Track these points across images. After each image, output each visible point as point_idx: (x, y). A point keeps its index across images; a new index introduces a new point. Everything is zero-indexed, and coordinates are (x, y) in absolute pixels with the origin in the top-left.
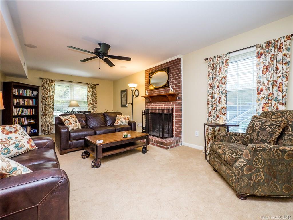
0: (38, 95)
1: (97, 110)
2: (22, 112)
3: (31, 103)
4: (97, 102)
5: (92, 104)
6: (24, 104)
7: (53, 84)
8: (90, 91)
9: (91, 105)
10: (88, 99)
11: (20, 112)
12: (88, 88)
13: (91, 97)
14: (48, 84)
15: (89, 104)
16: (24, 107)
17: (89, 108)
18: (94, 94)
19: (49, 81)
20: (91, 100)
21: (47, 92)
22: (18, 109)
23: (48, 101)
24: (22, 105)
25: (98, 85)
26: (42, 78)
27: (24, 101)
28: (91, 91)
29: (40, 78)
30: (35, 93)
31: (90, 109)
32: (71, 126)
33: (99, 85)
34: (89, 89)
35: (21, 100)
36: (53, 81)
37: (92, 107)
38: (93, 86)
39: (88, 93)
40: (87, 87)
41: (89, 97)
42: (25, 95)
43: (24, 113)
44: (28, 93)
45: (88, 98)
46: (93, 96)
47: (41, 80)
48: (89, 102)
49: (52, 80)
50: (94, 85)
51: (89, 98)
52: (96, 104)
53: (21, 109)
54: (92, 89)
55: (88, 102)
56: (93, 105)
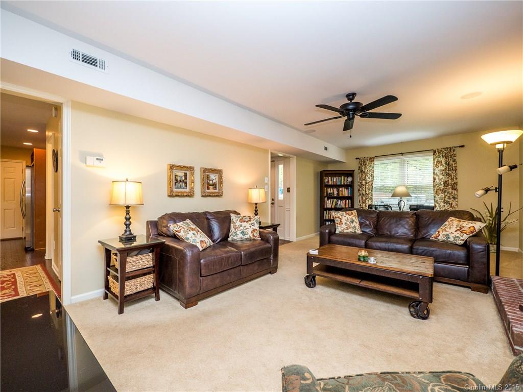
0: (352, 182)
1: (457, 205)
2: (336, 205)
3: (345, 192)
4: (459, 187)
5: (443, 191)
6: (338, 194)
7: (372, 163)
8: (440, 165)
9: (440, 192)
10: (434, 182)
11: (334, 204)
12: (434, 159)
13: (441, 177)
14: (366, 164)
15: (437, 192)
16: (339, 198)
17: (436, 199)
18: (451, 169)
19: (367, 160)
20: (442, 183)
21: (364, 176)
22: (332, 200)
23: (364, 189)
24: (336, 196)
25: (460, 147)
26: (358, 158)
27: (338, 191)
28: (442, 164)
29: (357, 159)
30: (350, 179)
31: (439, 201)
32: (341, 227)
33: (463, 146)
34: (436, 160)
35: (335, 189)
36: (371, 160)
37: (445, 197)
38: (446, 153)
39: (434, 170)
40: (432, 157)
41: (437, 178)
42: (339, 184)
43: (338, 205)
44: (343, 180)
45: (435, 179)
46: (448, 174)
47: (358, 160)
48: (437, 188)
49: (370, 158)
50: (450, 149)
51: (437, 180)
52: (456, 189)
53: (335, 200)
54: (444, 158)
55: (434, 186)
56: (446, 194)
